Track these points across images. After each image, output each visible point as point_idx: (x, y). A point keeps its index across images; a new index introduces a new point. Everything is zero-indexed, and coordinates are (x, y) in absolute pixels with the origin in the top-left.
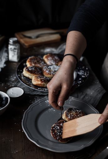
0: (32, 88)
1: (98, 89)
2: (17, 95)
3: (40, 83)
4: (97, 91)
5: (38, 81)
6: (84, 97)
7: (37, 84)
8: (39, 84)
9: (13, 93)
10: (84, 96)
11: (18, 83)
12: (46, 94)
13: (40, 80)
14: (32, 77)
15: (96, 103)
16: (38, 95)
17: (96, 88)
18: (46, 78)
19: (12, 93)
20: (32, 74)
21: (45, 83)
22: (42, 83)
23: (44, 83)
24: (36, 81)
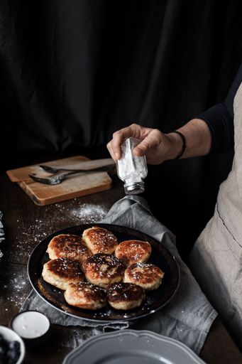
0: (65, 312)
1: (202, 311)
2: (36, 332)
3: (84, 301)
4: (199, 313)
5: (81, 297)
6: (174, 329)
7: (78, 304)
8: (82, 305)
9: (26, 327)
10: (173, 326)
11: (32, 298)
12: (95, 326)
13: (83, 296)
14: (62, 285)
15: (200, 344)
16: (78, 327)
17: (197, 308)
18: (95, 287)
19: (24, 328)
20: (63, 280)
21: (95, 301)
22: (89, 303)
23: (93, 302)
24: (75, 298)
